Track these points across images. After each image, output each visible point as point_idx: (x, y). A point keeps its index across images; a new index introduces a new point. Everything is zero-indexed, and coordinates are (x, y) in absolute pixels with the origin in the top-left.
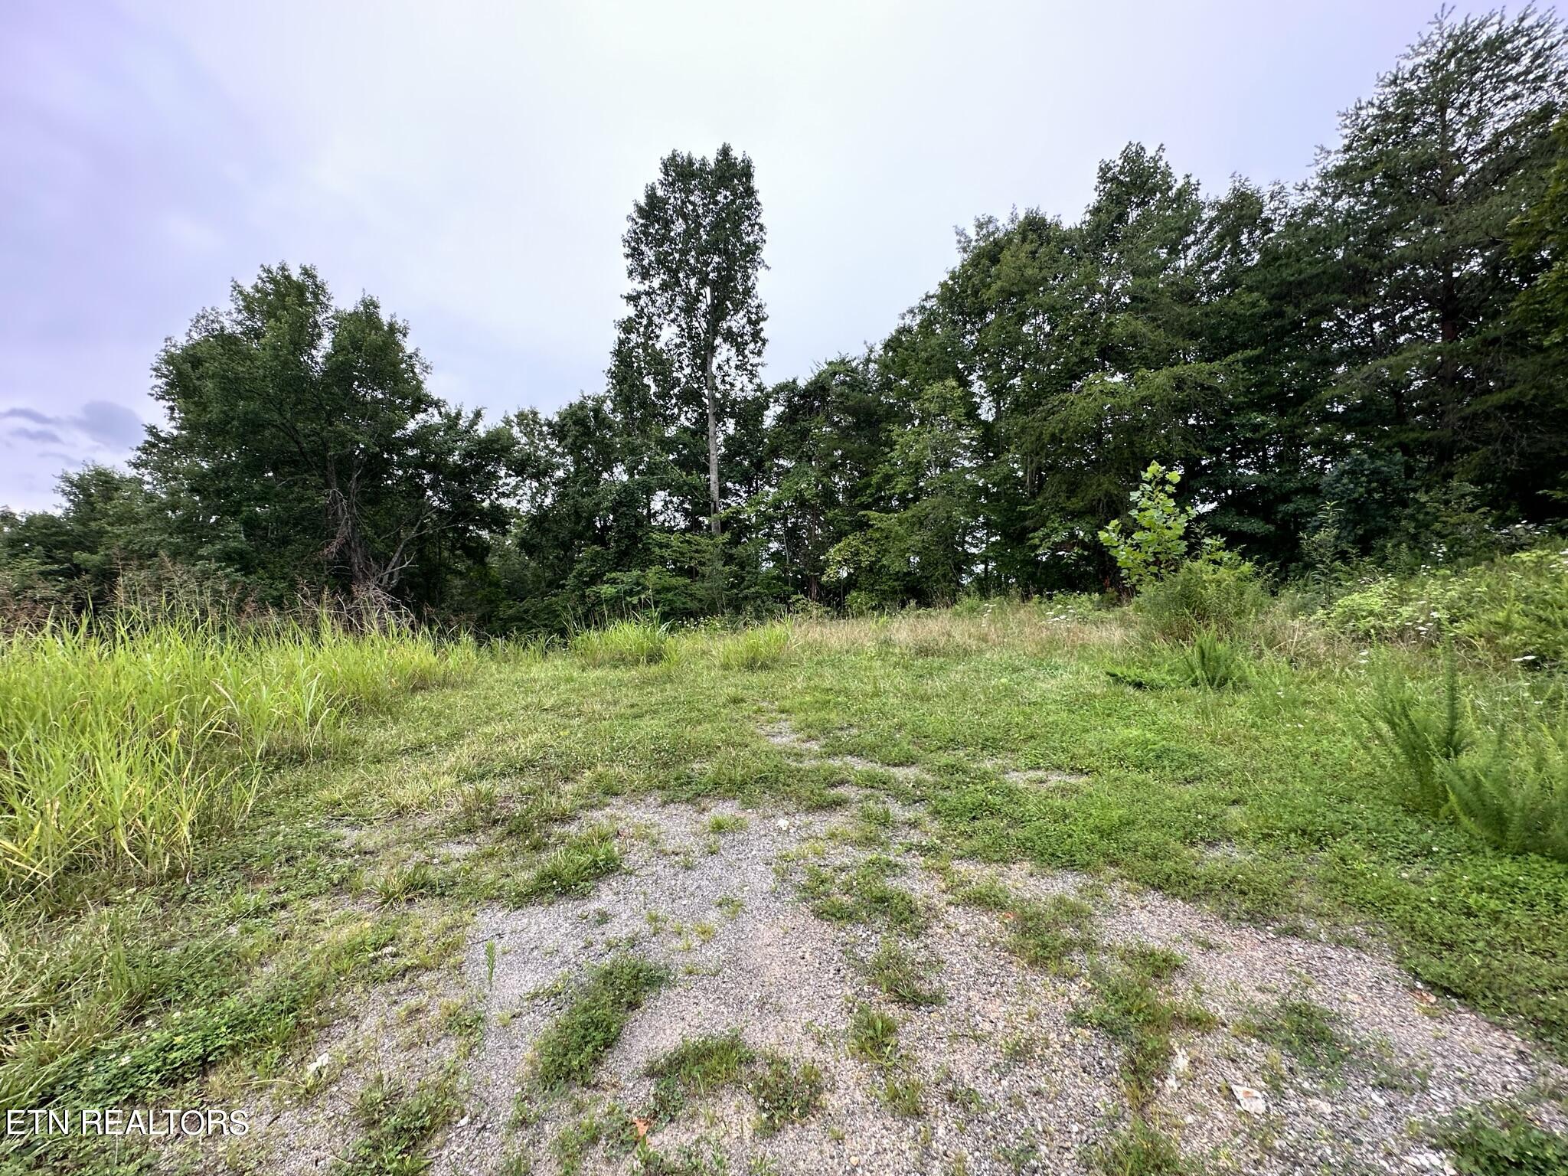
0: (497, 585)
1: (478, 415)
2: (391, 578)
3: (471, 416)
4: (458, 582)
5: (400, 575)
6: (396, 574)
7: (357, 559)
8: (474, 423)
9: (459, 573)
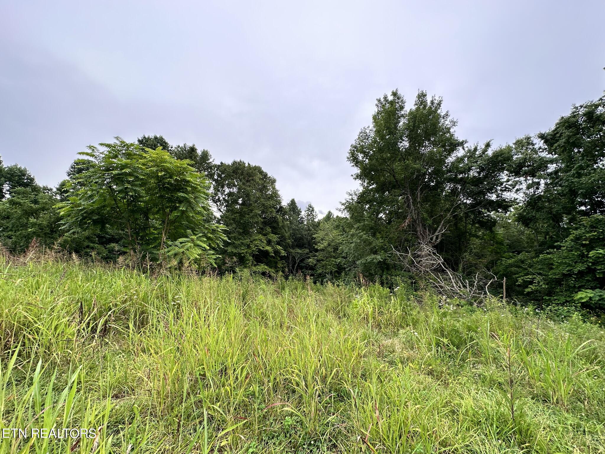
0: (501, 243)
1: (488, 145)
2: (437, 238)
3: (483, 147)
4: (478, 241)
5: (442, 236)
6: (440, 236)
7: (419, 229)
8: (484, 151)
9: (477, 237)
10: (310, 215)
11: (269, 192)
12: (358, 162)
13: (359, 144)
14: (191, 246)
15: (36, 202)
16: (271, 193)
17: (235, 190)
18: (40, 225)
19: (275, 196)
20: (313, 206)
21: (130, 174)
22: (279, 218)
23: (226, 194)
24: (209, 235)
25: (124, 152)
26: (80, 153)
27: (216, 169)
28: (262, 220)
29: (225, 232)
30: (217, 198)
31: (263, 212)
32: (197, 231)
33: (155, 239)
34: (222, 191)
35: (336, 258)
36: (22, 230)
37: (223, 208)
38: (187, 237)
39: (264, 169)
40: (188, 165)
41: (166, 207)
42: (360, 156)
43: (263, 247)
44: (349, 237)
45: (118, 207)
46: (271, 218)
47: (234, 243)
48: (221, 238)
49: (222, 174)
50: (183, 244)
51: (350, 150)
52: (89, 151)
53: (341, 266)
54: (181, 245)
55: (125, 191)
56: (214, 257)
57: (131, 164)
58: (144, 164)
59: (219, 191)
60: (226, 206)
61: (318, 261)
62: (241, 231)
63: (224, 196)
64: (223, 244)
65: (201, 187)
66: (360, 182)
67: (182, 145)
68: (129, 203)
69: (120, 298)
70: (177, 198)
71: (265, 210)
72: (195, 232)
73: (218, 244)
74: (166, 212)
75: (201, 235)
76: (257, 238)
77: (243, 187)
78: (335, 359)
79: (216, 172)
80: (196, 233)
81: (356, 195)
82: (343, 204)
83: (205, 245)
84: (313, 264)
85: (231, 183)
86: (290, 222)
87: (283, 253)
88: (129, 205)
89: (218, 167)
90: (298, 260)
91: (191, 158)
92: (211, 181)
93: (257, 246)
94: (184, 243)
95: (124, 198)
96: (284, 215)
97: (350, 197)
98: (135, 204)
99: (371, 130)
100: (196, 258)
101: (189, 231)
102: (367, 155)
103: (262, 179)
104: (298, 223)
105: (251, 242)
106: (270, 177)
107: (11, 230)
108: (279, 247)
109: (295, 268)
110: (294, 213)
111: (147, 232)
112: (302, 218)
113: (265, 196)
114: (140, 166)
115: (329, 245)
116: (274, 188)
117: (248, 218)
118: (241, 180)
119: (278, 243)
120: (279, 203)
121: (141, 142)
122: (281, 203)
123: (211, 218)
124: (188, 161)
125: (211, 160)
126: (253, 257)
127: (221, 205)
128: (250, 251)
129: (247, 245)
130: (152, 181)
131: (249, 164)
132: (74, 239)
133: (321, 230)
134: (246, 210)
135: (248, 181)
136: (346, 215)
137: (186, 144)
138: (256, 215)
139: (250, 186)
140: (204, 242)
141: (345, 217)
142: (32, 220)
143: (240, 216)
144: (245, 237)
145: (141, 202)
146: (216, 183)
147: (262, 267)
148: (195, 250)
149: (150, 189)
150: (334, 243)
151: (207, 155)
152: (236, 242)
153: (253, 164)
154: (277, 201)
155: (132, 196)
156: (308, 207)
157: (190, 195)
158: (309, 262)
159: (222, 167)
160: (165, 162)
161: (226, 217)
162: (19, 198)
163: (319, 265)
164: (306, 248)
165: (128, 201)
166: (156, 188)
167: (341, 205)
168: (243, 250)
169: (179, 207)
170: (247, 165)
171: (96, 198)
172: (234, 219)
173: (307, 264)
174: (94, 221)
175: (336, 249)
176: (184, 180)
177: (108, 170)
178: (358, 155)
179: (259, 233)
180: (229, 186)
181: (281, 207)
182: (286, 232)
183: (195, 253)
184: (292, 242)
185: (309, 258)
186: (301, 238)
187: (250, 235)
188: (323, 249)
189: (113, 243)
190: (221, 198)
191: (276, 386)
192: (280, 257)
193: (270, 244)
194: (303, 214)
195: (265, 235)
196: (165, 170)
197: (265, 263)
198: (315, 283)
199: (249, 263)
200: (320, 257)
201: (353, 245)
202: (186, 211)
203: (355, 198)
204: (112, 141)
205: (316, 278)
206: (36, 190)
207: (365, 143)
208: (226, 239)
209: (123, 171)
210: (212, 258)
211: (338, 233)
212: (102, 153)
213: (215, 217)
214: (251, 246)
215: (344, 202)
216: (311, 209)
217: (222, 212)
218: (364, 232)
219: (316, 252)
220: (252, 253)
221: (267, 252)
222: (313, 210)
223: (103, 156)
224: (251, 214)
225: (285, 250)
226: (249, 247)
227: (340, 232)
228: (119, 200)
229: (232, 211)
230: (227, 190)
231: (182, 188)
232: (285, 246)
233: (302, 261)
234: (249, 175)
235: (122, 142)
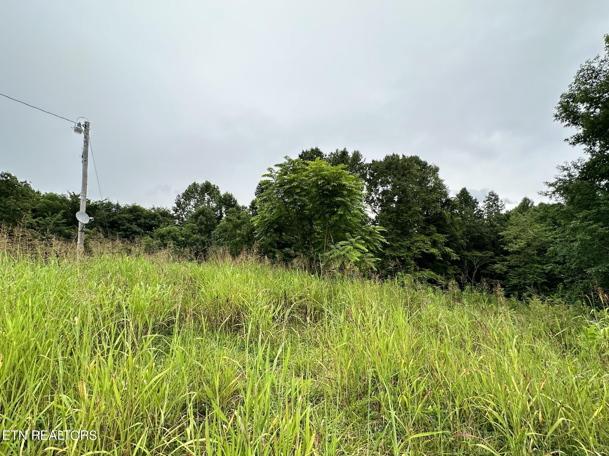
10: (492, 206)
11: (431, 184)
12: (578, 117)
13: (579, 89)
14: (350, 249)
15: (239, 218)
16: (433, 185)
17: (389, 187)
18: (242, 235)
19: (439, 187)
20: (497, 194)
21: (297, 187)
22: (447, 213)
23: (380, 193)
24: (367, 237)
25: (291, 168)
26: (263, 176)
27: (368, 168)
28: (424, 218)
29: (382, 233)
30: (371, 198)
31: (424, 208)
32: (355, 234)
33: (319, 243)
34: (375, 190)
35: (544, 264)
36: (233, 239)
37: (378, 209)
38: (346, 240)
39: (422, 158)
40: (342, 169)
41: (326, 213)
42: (582, 108)
43: (427, 250)
44: (567, 232)
45: (290, 216)
46: (434, 214)
47: (392, 246)
48: (379, 240)
49: (374, 172)
50: (344, 247)
51: (560, 103)
52: (269, 173)
53: (555, 275)
54: (342, 248)
55: (294, 202)
56: (373, 260)
57: (297, 177)
58: (306, 176)
59: (372, 191)
60: (381, 206)
61: (510, 267)
62: (399, 232)
63: (377, 196)
64: (381, 247)
65: (356, 189)
66: (584, 146)
67: (334, 151)
68: (298, 213)
69: (297, 294)
70: (335, 202)
71: (427, 206)
72: (353, 235)
73: (375, 246)
74: (326, 217)
75: (359, 237)
76: (418, 239)
77: (399, 182)
78: (559, 404)
79: (368, 171)
80: (355, 236)
81: (576, 167)
82: (550, 185)
83: (363, 248)
84: (502, 271)
85: (385, 181)
86: (462, 217)
87: (455, 257)
88: (297, 213)
89: (369, 166)
90: (476, 265)
91: (343, 162)
92: (363, 182)
93: (420, 248)
94: (344, 245)
95: (293, 208)
96: (453, 209)
97: (566, 173)
98: (302, 213)
99: (603, 61)
100: (356, 261)
101: (348, 234)
102: (597, 103)
103: (421, 170)
104: (474, 218)
105: (412, 243)
106: (430, 166)
107: (228, 240)
108: (448, 249)
109: (474, 276)
110: (466, 206)
111: (313, 236)
112: (480, 211)
113: (425, 190)
114: (304, 178)
115: (529, 245)
116: (437, 179)
117: (406, 217)
118: (395, 176)
119: (447, 245)
120: (444, 195)
121: (301, 156)
122: (447, 194)
123: (366, 220)
124: (342, 165)
125: (362, 160)
126: (415, 260)
127: (375, 205)
128: (410, 254)
129: (407, 247)
130: (314, 190)
131: (403, 156)
132: (263, 244)
133: (512, 224)
134: (404, 208)
135: (403, 175)
136: (559, 199)
137: (338, 149)
138: (416, 213)
139: (406, 181)
140: (362, 244)
141: (556, 203)
142: (238, 232)
143: (396, 215)
144: (405, 239)
145: (306, 210)
146: (368, 183)
147: (427, 273)
148: (355, 253)
149: (312, 198)
150: (537, 243)
151: (358, 156)
152: (394, 245)
153: (408, 155)
154: (442, 194)
155: (299, 206)
156: (488, 195)
157: (347, 198)
158: (496, 269)
159: (375, 165)
160: (323, 171)
161: (382, 218)
162: (230, 216)
163: (513, 274)
164: (488, 250)
165: (296, 210)
166: (317, 196)
167: (547, 187)
168: (403, 253)
169: (337, 211)
170: (401, 157)
171: (274, 211)
172: (390, 220)
173: (493, 272)
174: (274, 229)
175: (542, 251)
176: (340, 184)
177: (281, 186)
178: (576, 107)
179: (421, 233)
180: (383, 184)
181: (448, 200)
182: (457, 231)
183: (355, 256)
184: (467, 243)
185: (495, 263)
186: (481, 237)
187: (410, 236)
188: (517, 251)
189: (287, 247)
190: (375, 198)
191: (463, 415)
192: (450, 261)
193: (435, 246)
194: (481, 205)
195: (428, 235)
196: (323, 178)
197: (430, 268)
198: (507, 296)
199: (410, 268)
200: (512, 262)
201: (576, 244)
202: (344, 215)
203: (576, 173)
204: (283, 161)
205: (508, 291)
206: (238, 208)
207: (592, 85)
208: (384, 240)
209: (292, 185)
210: (371, 261)
211: (544, 228)
212: (276, 173)
213: (370, 219)
214: (412, 248)
215: (553, 181)
216: (493, 199)
217: (377, 213)
218: (601, 224)
219: (505, 256)
220: (414, 256)
221: (433, 255)
222: (497, 199)
223: (278, 174)
224: (410, 213)
225: (457, 253)
226: (409, 249)
227: (549, 225)
228: (290, 210)
229: (387, 211)
230: (381, 189)
231: (339, 193)
232: (457, 247)
233: (484, 266)
234: (404, 168)
235: (290, 160)
